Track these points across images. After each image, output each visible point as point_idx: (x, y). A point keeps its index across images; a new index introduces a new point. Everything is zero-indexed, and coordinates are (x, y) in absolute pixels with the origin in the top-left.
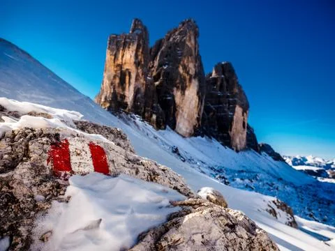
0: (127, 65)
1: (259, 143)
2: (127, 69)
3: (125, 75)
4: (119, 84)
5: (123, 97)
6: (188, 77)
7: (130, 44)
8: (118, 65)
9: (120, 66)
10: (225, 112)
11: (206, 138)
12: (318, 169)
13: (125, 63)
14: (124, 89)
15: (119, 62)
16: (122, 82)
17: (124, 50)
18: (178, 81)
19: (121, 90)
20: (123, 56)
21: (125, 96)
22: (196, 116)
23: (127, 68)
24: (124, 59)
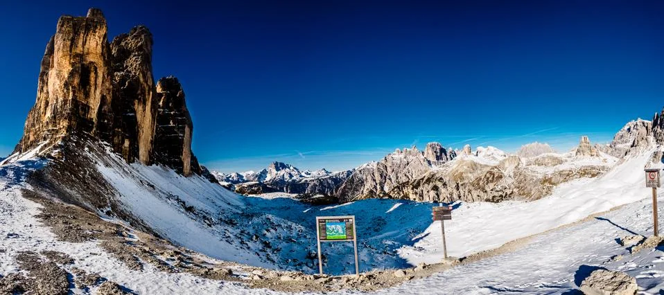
0: (91, 56)
1: (200, 165)
2: (91, 63)
3: (89, 72)
4: (79, 85)
5: (87, 108)
6: (147, 88)
7: (96, 27)
8: (77, 55)
9: (81, 56)
10: (176, 133)
11: (161, 167)
12: (228, 183)
13: (88, 54)
14: (87, 95)
15: (79, 50)
16: (85, 84)
17: (87, 34)
18: (139, 92)
19: (82, 96)
20: (84, 44)
21: (89, 107)
22: (150, 138)
23: (92, 60)
24: (87, 46)
